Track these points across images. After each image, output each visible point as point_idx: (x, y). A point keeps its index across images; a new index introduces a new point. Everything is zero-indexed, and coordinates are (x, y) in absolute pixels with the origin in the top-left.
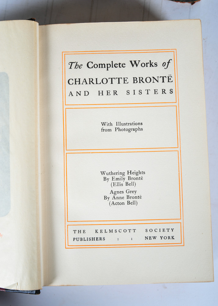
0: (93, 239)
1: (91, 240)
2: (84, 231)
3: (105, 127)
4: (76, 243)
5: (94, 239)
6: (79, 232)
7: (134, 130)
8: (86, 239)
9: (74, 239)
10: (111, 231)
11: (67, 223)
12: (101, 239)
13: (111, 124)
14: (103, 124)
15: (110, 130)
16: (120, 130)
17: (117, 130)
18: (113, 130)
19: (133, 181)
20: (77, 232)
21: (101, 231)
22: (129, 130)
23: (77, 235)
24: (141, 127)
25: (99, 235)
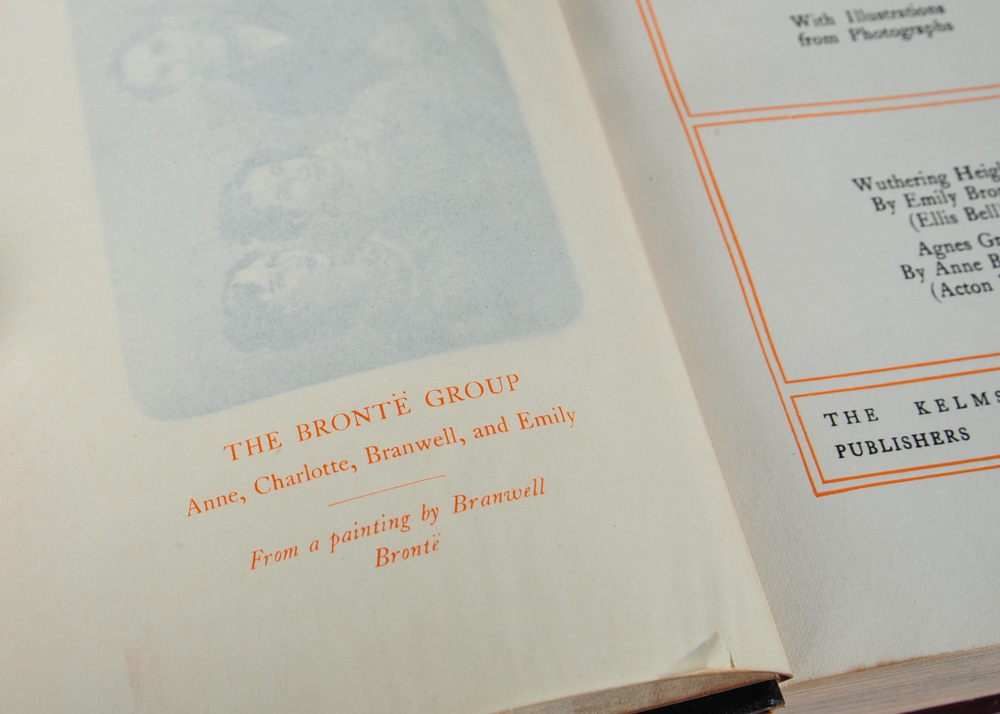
0: (920, 441)
1: (914, 444)
2: (870, 413)
3: (811, 31)
4: (851, 465)
5: (924, 439)
6: (851, 417)
7: (920, 31)
8: (889, 444)
9: (840, 450)
10: (980, 400)
11: (788, 391)
12: (951, 437)
13: (829, 21)
14: (800, 21)
15: (831, 39)
16: (868, 36)
17: (860, 37)
18: (845, 37)
19: (989, 200)
20: (841, 419)
21: (940, 404)
22: (905, 34)
23: (846, 434)
24: (942, 19)
25: (937, 422)
